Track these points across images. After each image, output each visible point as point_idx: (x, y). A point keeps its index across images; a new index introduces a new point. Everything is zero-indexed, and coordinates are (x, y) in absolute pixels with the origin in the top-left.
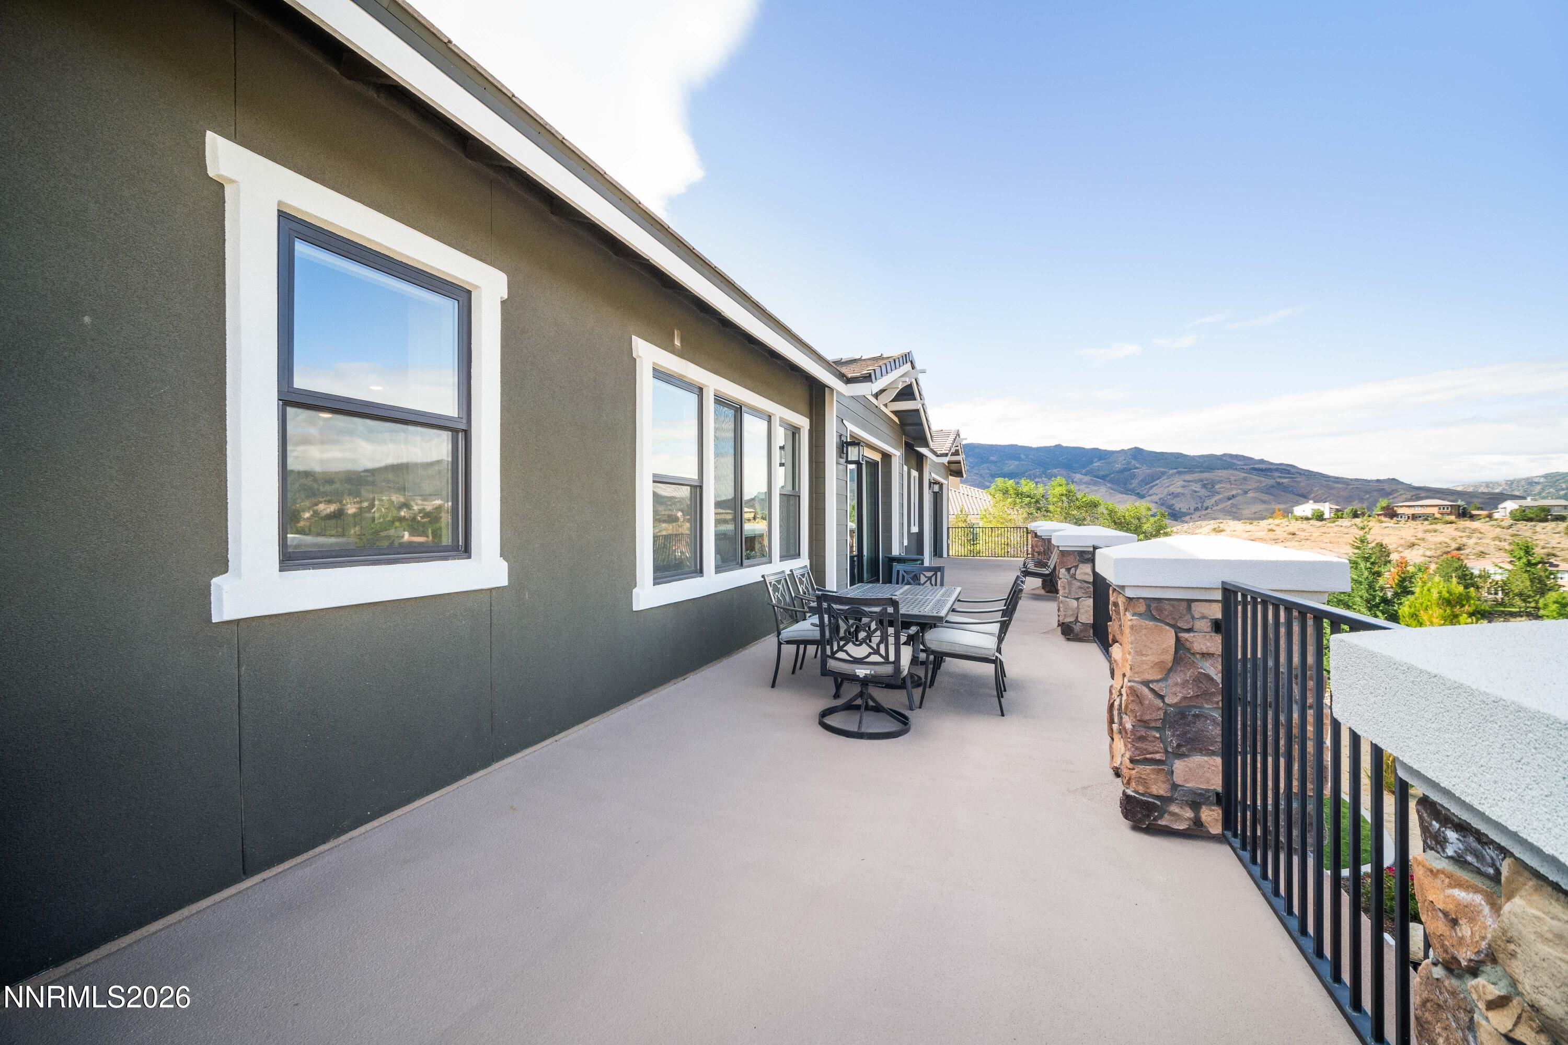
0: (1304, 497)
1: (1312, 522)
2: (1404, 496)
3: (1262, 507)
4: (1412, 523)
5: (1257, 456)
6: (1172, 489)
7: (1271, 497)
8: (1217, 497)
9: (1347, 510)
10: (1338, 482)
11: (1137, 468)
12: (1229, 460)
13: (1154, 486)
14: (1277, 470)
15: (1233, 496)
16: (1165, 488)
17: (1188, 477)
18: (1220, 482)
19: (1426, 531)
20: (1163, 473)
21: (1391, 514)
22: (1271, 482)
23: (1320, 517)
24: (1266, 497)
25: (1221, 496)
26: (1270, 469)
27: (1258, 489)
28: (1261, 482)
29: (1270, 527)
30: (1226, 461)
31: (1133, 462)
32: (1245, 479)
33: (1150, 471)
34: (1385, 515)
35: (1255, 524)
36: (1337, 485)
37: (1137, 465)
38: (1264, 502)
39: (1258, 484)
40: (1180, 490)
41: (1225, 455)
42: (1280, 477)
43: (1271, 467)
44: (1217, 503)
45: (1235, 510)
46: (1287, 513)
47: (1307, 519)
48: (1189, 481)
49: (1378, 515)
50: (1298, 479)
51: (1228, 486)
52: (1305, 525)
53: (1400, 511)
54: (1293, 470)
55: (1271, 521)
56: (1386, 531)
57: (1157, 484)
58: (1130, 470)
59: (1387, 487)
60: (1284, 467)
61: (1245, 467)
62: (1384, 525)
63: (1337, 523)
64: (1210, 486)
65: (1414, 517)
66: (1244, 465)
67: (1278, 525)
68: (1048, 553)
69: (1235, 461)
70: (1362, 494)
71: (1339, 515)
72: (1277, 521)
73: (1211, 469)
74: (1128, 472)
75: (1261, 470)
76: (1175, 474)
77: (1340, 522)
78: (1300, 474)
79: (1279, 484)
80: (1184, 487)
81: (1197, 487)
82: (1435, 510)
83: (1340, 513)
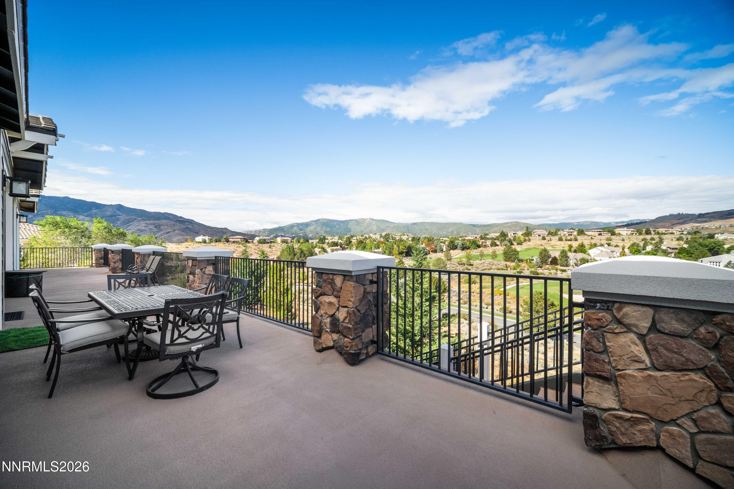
0: (198, 234)
1: (202, 243)
2: (229, 235)
3: (181, 237)
4: (233, 244)
5: (179, 215)
6: (139, 227)
7: (184, 233)
8: (162, 232)
9: (214, 239)
10: (209, 228)
11: (120, 215)
12: (167, 216)
13: (130, 225)
14: (187, 221)
15: (169, 232)
16: (136, 226)
17: (148, 222)
18: (163, 225)
19: (237, 247)
20: (135, 219)
21: (228, 241)
22: (185, 227)
23: (205, 242)
24: (183, 233)
25: (163, 232)
26: (184, 221)
27: (180, 230)
28: (180, 226)
29: (186, 246)
30: (165, 216)
31: (118, 212)
32: (174, 224)
33: (128, 217)
34: (226, 241)
35: (180, 244)
36: (209, 229)
37: (120, 214)
38: (182, 235)
39: (179, 227)
40: (143, 228)
41: (165, 213)
42: (188, 225)
43: (185, 220)
44: (161, 235)
45: (169, 238)
46: (193, 240)
47: (200, 242)
48: (148, 224)
49: (224, 241)
50: (195, 226)
51: (167, 227)
52: (199, 245)
53: (230, 240)
54: (193, 222)
55: (186, 243)
56: (226, 247)
57: (131, 225)
58: (115, 216)
59: (224, 231)
60: (190, 221)
61: (174, 219)
62: (226, 245)
63: (211, 244)
64: (158, 227)
65: (234, 242)
66: (174, 218)
67: (190, 245)
68: (143, 262)
69: (170, 216)
70: (217, 233)
71: (211, 241)
72: (189, 243)
73: (159, 219)
74: (115, 217)
75: (181, 221)
76: (141, 220)
77: (212, 244)
78: (196, 224)
79: (188, 227)
80: (145, 226)
81: (152, 227)
82: (239, 240)
83: (211, 240)
